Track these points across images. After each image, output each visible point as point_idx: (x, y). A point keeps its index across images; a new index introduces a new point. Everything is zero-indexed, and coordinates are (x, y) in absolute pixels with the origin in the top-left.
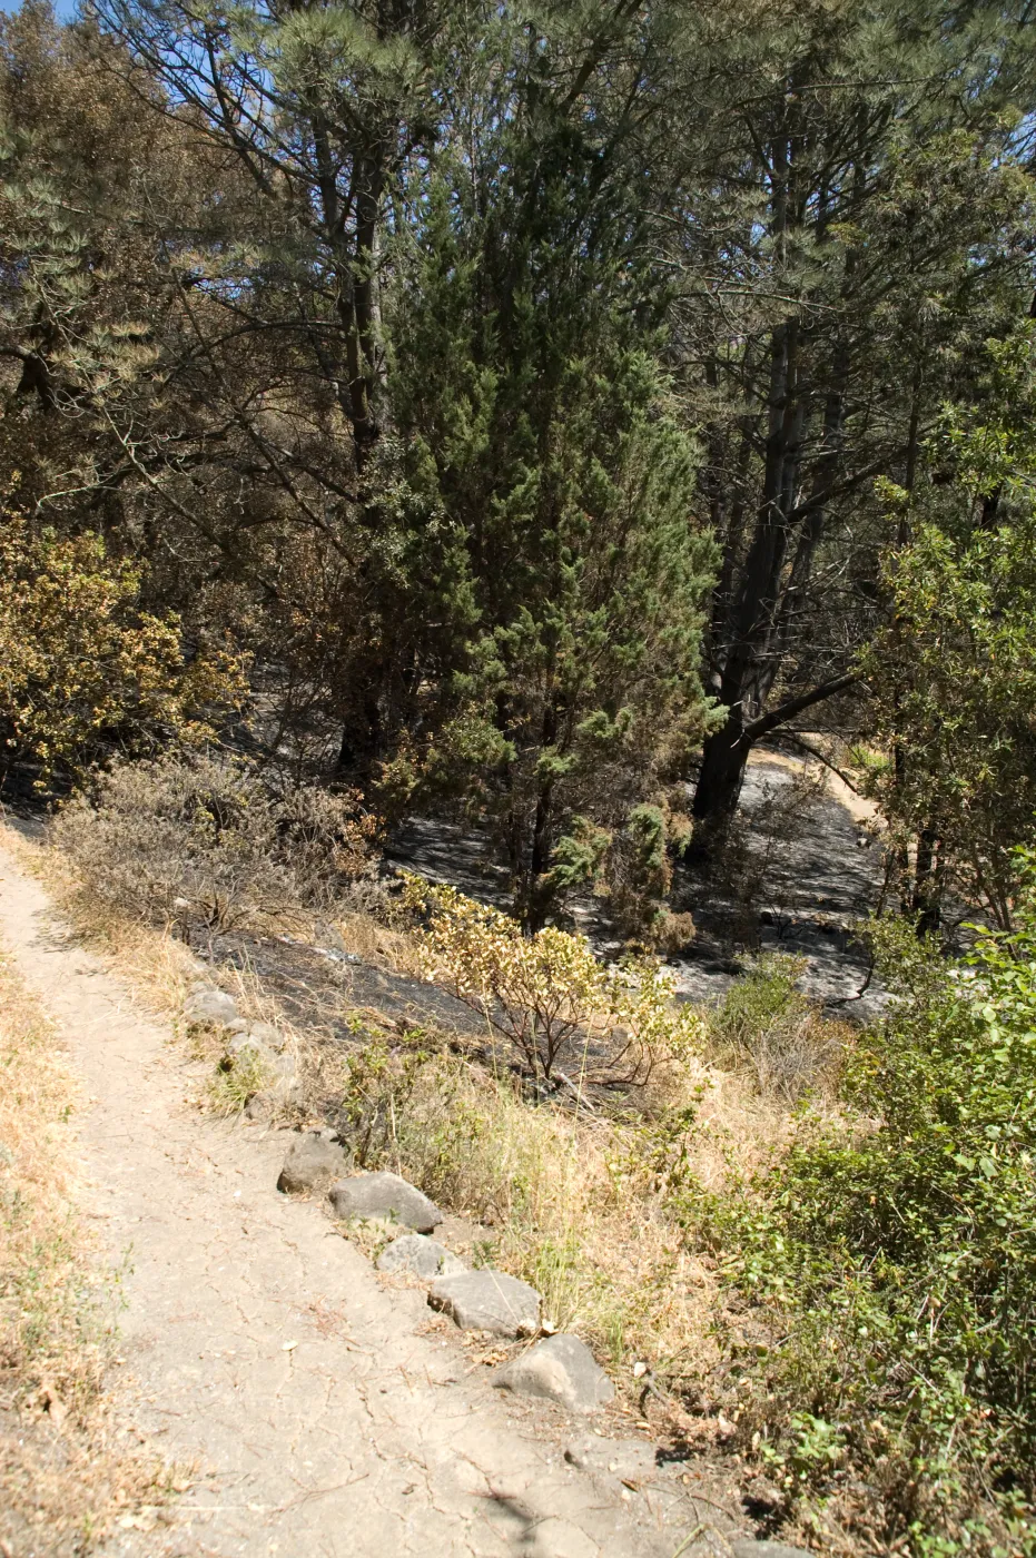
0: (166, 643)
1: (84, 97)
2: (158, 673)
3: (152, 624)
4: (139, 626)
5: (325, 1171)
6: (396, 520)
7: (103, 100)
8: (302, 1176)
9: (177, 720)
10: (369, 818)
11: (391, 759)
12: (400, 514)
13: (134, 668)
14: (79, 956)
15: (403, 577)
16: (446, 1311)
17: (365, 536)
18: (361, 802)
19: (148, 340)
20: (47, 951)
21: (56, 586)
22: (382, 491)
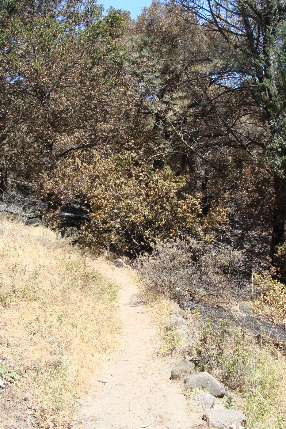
0: (194, 204)
1: (170, 25)
2: (193, 216)
3: (189, 198)
4: (185, 199)
5: (185, 372)
6: (278, 152)
7: (176, 25)
8: (177, 374)
9: (201, 234)
10: (273, 269)
11: (282, 245)
12: (279, 150)
13: (183, 214)
14: (141, 308)
15: (282, 174)
16: (206, 420)
17: (266, 159)
18: (270, 262)
19: (185, 97)
20: (130, 306)
21: (154, 185)
22: (272, 142)
